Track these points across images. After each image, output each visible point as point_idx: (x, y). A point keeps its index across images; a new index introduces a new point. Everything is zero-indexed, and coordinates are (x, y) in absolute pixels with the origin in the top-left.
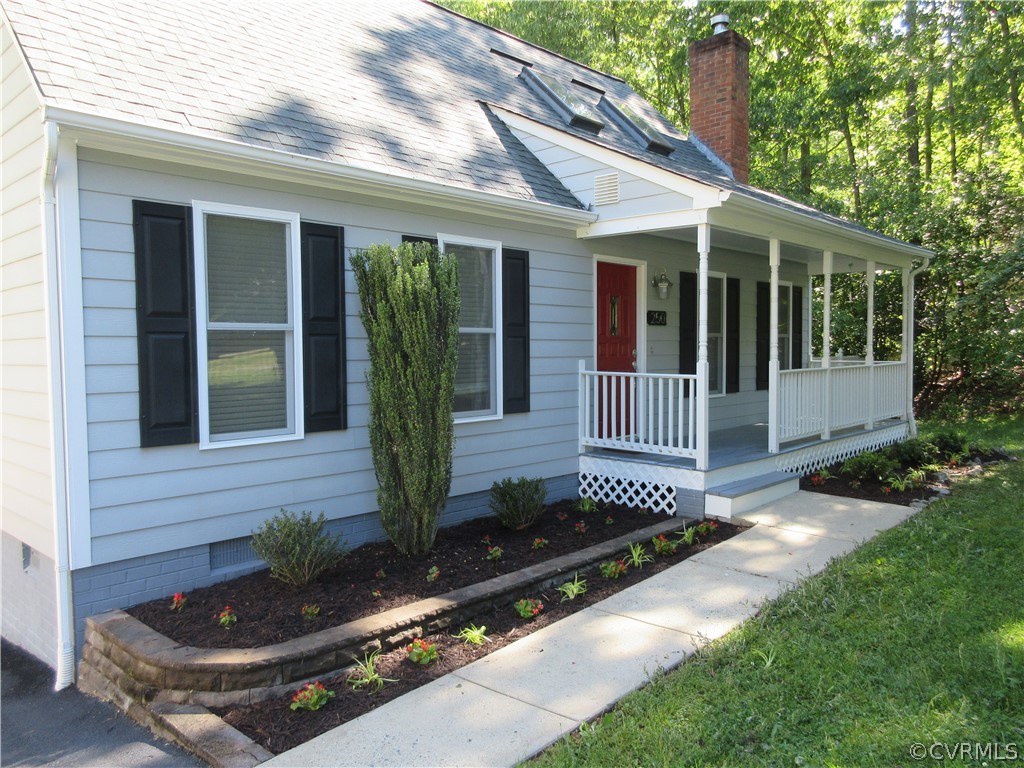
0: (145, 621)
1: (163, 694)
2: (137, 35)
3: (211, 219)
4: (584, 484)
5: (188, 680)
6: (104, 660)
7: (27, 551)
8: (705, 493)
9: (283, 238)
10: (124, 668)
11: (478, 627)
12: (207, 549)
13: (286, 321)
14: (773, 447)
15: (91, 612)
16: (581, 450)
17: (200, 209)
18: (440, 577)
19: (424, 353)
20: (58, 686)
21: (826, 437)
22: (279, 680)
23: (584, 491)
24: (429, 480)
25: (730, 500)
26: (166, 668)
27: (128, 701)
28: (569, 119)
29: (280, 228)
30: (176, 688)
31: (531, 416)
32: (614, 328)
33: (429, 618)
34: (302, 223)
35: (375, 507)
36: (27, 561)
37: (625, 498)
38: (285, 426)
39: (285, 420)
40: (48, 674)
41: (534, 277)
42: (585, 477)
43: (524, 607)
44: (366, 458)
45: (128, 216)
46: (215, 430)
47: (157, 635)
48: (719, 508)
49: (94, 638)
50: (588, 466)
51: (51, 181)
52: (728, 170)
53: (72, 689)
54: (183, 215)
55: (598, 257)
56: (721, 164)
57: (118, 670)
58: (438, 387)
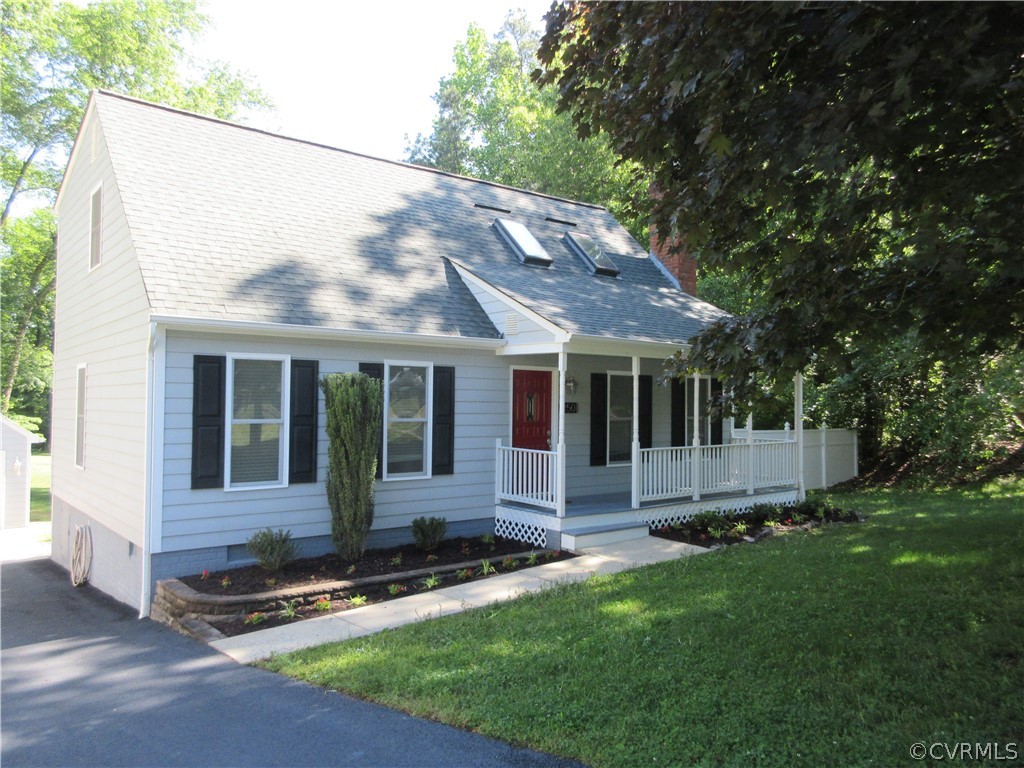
0: (186, 583)
1: (187, 615)
2: (207, 255)
3: (237, 362)
4: (498, 526)
5: (199, 608)
6: (163, 601)
7: (131, 546)
8: (561, 533)
9: (280, 369)
10: (171, 603)
11: (361, 596)
12: (226, 549)
13: (280, 418)
14: (635, 504)
15: (160, 577)
16: (497, 501)
17: (231, 358)
18: (356, 572)
19: (351, 439)
20: (141, 617)
21: (696, 498)
22: (244, 612)
23: (498, 531)
24: (355, 514)
25: (574, 538)
26: (189, 602)
27: (172, 619)
28: (523, 259)
29: (279, 364)
30: (193, 612)
31: (455, 476)
32: (530, 415)
33: (335, 590)
34: (292, 361)
35: (330, 532)
36: (131, 553)
37: (520, 536)
38: (277, 479)
39: (277, 476)
40: (136, 612)
41: (459, 383)
42: (498, 521)
43: (393, 589)
44: (324, 501)
45: (191, 363)
46: (233, 480)
47: (189, 589)
48: (568, 543)
49: (160, 591)
50: (501, 513)
51: (152, 349)
52: (676, 282)
53: (146, 619)
54: (220, 361)
55: (513, 367)
56: (671, 278)
57: (169, 605)
58: (361, 459)
